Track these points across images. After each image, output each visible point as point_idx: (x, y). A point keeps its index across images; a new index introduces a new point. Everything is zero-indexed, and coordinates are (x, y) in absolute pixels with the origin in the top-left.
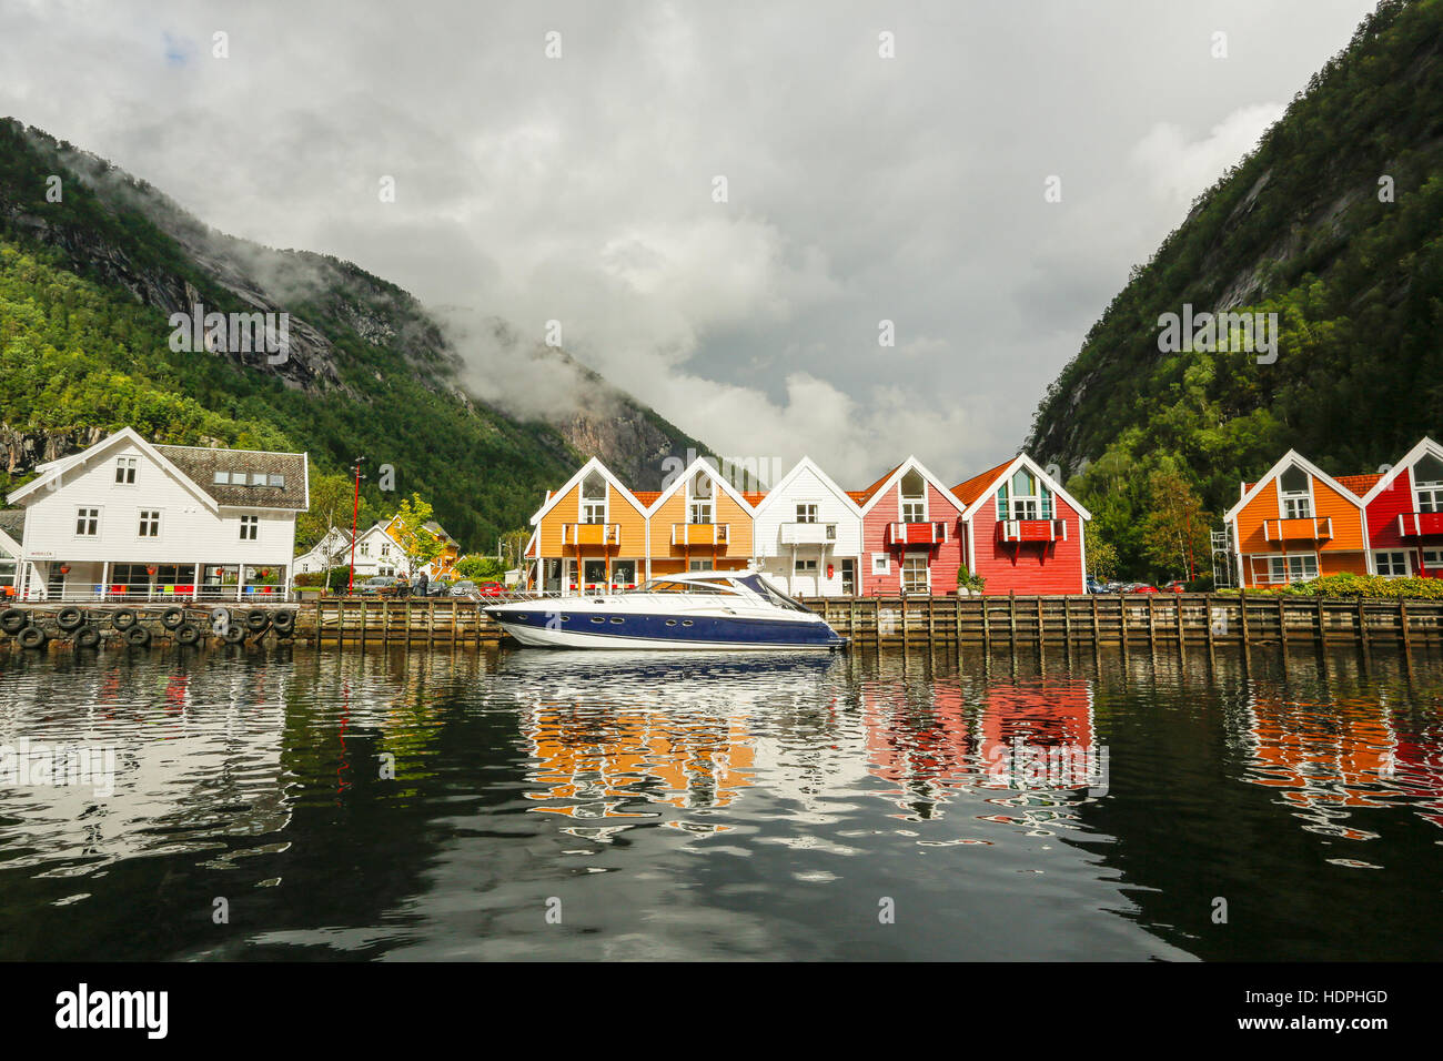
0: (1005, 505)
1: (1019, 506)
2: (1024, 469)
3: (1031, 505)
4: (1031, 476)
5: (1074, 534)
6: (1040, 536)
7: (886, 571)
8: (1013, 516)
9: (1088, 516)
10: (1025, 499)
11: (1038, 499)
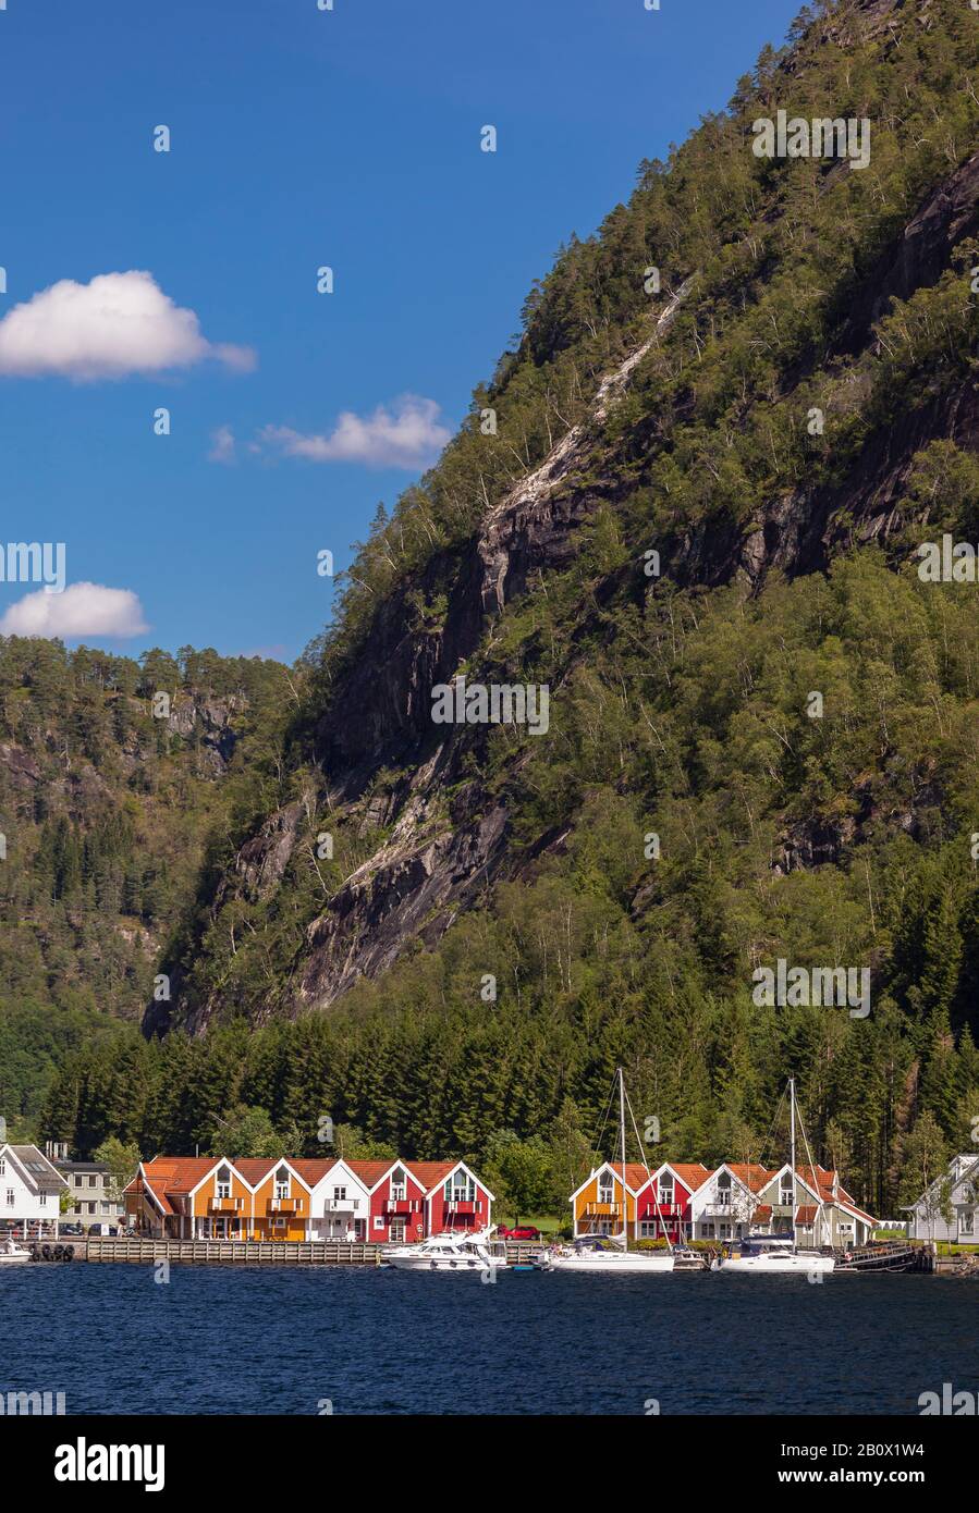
0: (449, 1191)
1: (457, 1192)
2: (461, 1170)
3: (463, 1191)
4: (464, 1174)
5: (485, 1209)
6: (466, 1210)
7: (382, 1227)
8: (453, 1199)
9: (493, 1199)
10: (460, 1188)
11: (467, 1188)
